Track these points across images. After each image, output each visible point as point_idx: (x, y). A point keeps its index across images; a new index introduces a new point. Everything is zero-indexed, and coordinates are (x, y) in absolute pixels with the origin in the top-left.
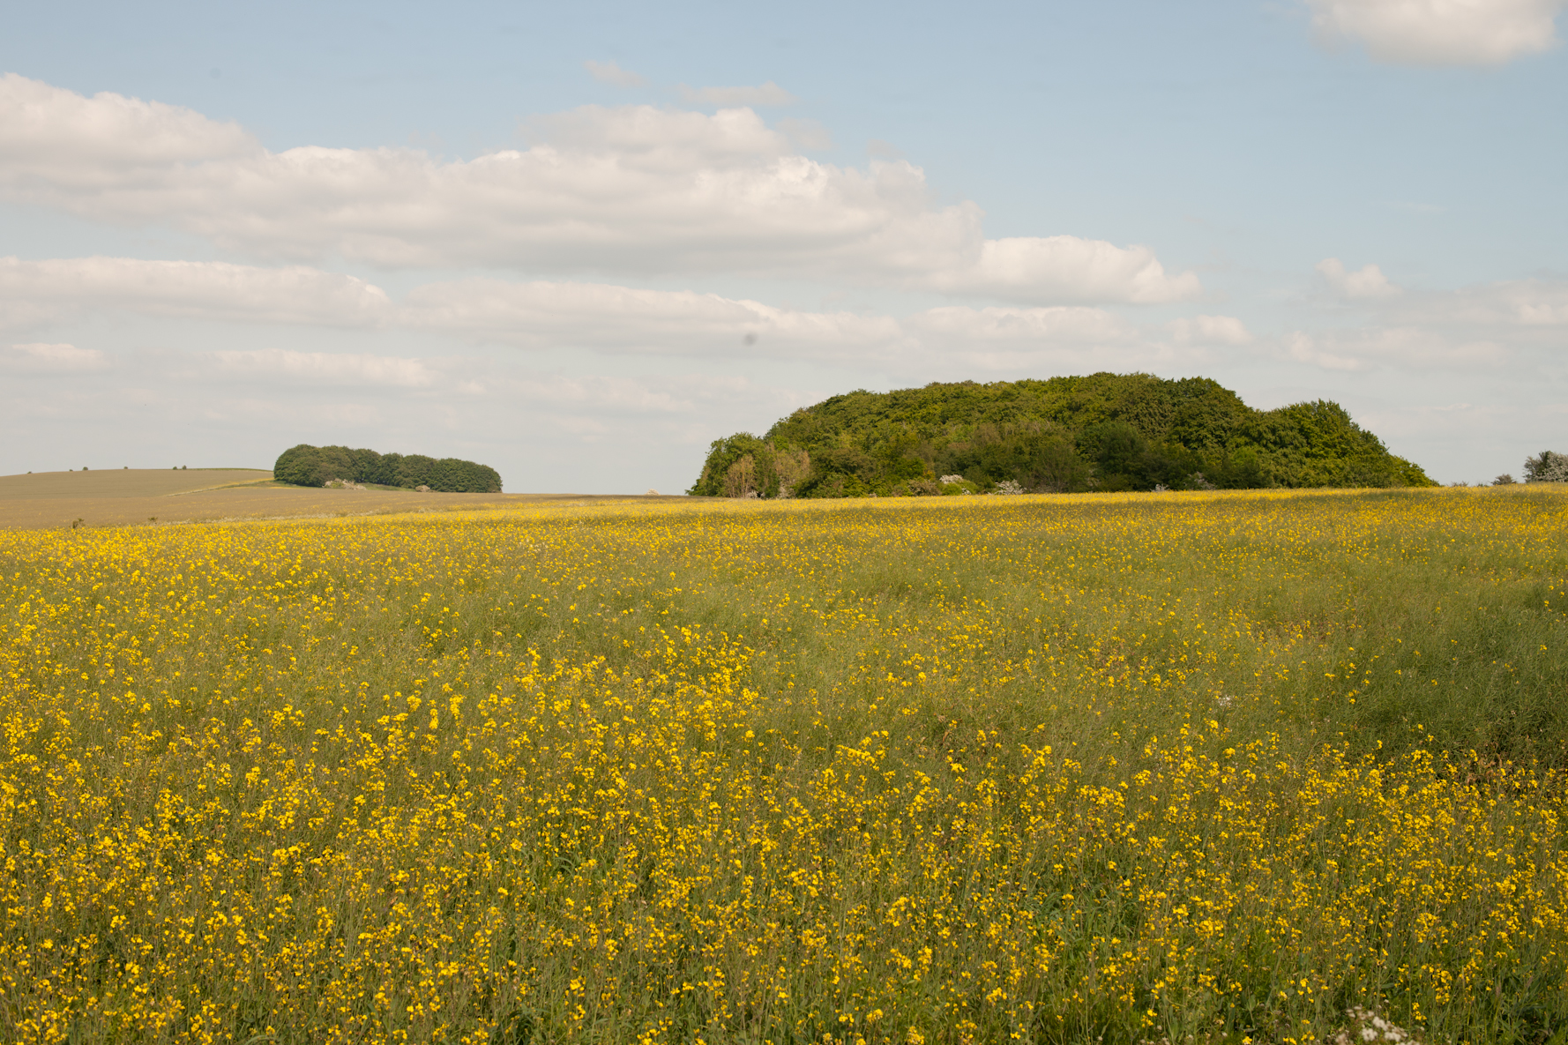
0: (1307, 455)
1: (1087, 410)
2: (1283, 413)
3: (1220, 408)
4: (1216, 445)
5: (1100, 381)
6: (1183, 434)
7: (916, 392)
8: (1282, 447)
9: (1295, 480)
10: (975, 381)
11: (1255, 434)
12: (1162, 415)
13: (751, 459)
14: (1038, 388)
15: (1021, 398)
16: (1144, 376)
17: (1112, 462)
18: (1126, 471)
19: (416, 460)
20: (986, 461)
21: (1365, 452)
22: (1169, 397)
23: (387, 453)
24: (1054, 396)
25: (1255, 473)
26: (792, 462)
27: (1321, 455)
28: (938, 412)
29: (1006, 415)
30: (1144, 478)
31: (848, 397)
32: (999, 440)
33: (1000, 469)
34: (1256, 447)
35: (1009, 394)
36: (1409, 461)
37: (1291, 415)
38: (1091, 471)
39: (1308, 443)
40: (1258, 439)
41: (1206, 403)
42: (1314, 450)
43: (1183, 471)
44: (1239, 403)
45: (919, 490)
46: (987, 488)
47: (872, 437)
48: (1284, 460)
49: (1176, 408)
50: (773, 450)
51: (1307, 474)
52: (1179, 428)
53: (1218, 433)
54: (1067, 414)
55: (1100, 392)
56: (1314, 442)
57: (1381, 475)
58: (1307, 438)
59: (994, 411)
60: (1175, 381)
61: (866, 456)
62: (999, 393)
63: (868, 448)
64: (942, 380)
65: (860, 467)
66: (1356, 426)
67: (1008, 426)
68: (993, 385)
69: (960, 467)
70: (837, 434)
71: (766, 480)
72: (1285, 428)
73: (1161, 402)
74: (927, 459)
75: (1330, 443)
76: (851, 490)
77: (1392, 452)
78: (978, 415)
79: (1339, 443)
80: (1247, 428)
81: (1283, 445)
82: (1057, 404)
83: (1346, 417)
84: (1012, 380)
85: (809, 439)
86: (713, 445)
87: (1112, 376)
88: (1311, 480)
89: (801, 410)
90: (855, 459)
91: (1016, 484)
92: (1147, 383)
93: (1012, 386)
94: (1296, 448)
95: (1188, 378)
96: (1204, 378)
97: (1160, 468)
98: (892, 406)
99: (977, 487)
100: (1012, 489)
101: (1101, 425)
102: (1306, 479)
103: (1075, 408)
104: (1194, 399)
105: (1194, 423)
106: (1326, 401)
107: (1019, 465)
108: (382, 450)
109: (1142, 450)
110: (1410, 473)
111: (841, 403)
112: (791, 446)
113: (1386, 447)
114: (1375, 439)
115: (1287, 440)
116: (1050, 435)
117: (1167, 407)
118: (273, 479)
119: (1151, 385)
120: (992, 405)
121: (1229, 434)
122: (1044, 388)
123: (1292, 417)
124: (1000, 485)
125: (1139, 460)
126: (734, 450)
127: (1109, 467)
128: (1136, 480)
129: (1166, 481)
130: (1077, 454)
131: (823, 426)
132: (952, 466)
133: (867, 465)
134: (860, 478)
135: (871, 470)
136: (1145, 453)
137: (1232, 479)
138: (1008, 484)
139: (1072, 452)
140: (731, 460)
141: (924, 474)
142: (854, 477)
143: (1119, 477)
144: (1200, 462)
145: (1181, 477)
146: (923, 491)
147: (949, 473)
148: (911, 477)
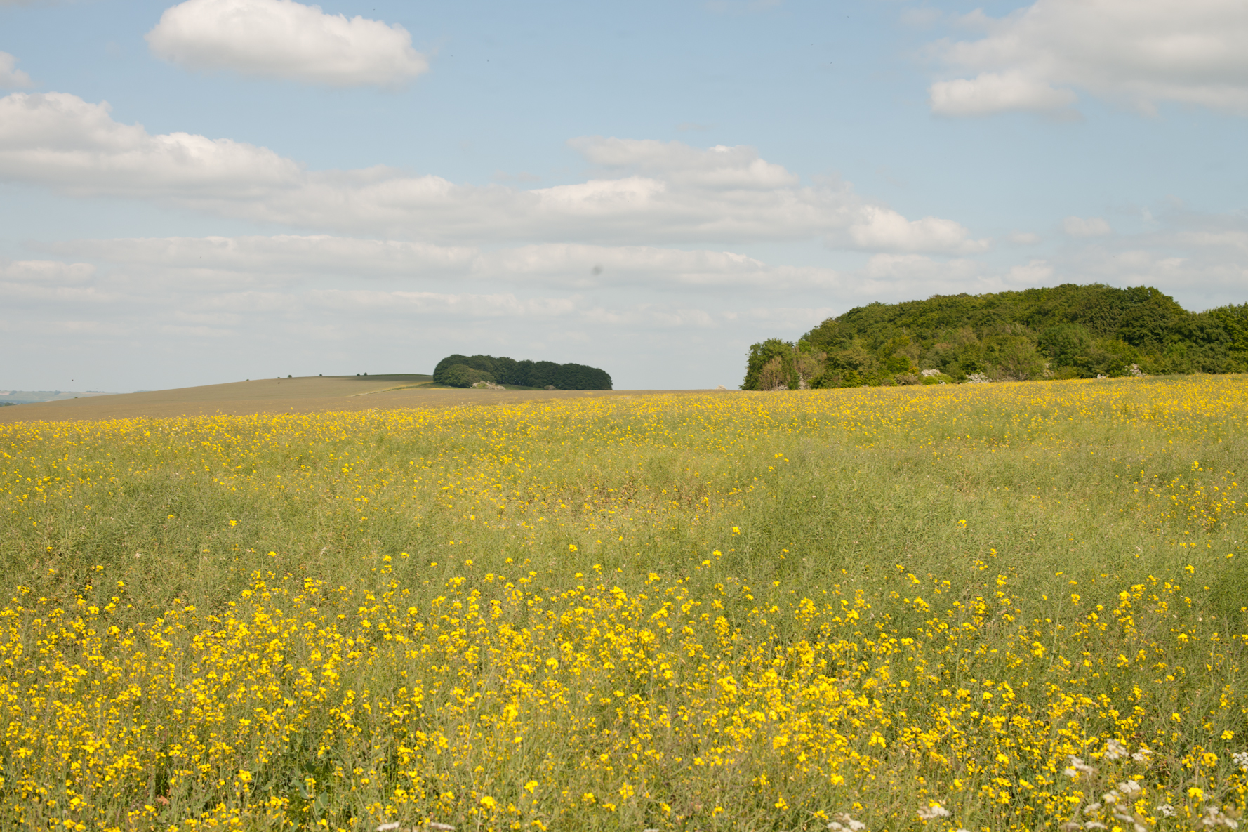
0: (1230, 349)
1: (1054, 315)
2: (1211, 314)
5: (1064, 291)
6: (1127, 333)
7: (919, 303)
8: (1209, 342)
9: (1220, 369)
10: (969, 293)
11: (1187, 332)
14: (1016, 298)
15: (1001, 305)
16: (1100, 286)
17: (1062, 356)
18: (1075, 364)
19: (544, 365)
20: (963, 358)
23: (521, 359)
24: (1027, 305)
25: (1181, 364)
26: (813, 361)
27: (1242, 348)
28: (934, 319)
30: (1090, 369)
31: (866, 308)
32: (977, 341)
33: (973, 364)
34: (1188, 342)
35: (993, 303)
39: (1232, 339)
40: (1189, 336)
41: (1148, 306)
42: (1236, 344)
43: (1122, 363)
44: (1177, 306)
45: (903, 382)
49: (1124, 312)
52: (1124, 329)
54: (1036, 318)
55: (1064, 300)
56: (1236, 338)
58: (1230, 334)
59: (979, 317)
60: (1123, 289)
62: (985, 302)
64: (942, 294)
65: (861, 364)
68: (981, 296)
69: (943, 363)
72: (1212, 327)
74: (913, 357)
80: (1180, 328)
82: (1029, 311)
84: (996, 291)
86: (753, 347)
87: (1074, 287)
88: (1233, 369)
89: (830, 320)
91: (983, 376)
92: (1101, 291)
93: (995, 296)
95: (1134, 287)
96: (1147, 286)
97: (1103, 361)
98: (900, 315)
99: (952, 379)
100: (979, 379)
102: (1227, 367)
103: (1043, 314)
104: (1140, 304)
105: (1137, 324)
111: (859, 314)
116: (1017, 336)
117: (1116, 311)
118: (432, 382)
119: (1105, 293)
120: (978, 312)
121: (1165, 332)
122: (1021, 298)
123: (1218, 317)
124: (970, 377)
125: (1087, 354)
126: (767, 352)
127: (1061, 361)
128: (1084, 372)
129: (1107, 371)
130: (1038, 351)
131: (840, 332)
132: (937, 362)
133: (867, 363)
134: (860, 373)
135: (870, 366)
136: (1091, 349)
137: (1161, 369)
138: (976, 376)
139: (1032, 349)
140: (764, 360)
141: (910, 370)
142: (855, 373)
143: (1069, 368)
144: (1135, 355)
145: (1119, 368)
146: (907, 383)
147: (931, 368)
148: (899, 370)
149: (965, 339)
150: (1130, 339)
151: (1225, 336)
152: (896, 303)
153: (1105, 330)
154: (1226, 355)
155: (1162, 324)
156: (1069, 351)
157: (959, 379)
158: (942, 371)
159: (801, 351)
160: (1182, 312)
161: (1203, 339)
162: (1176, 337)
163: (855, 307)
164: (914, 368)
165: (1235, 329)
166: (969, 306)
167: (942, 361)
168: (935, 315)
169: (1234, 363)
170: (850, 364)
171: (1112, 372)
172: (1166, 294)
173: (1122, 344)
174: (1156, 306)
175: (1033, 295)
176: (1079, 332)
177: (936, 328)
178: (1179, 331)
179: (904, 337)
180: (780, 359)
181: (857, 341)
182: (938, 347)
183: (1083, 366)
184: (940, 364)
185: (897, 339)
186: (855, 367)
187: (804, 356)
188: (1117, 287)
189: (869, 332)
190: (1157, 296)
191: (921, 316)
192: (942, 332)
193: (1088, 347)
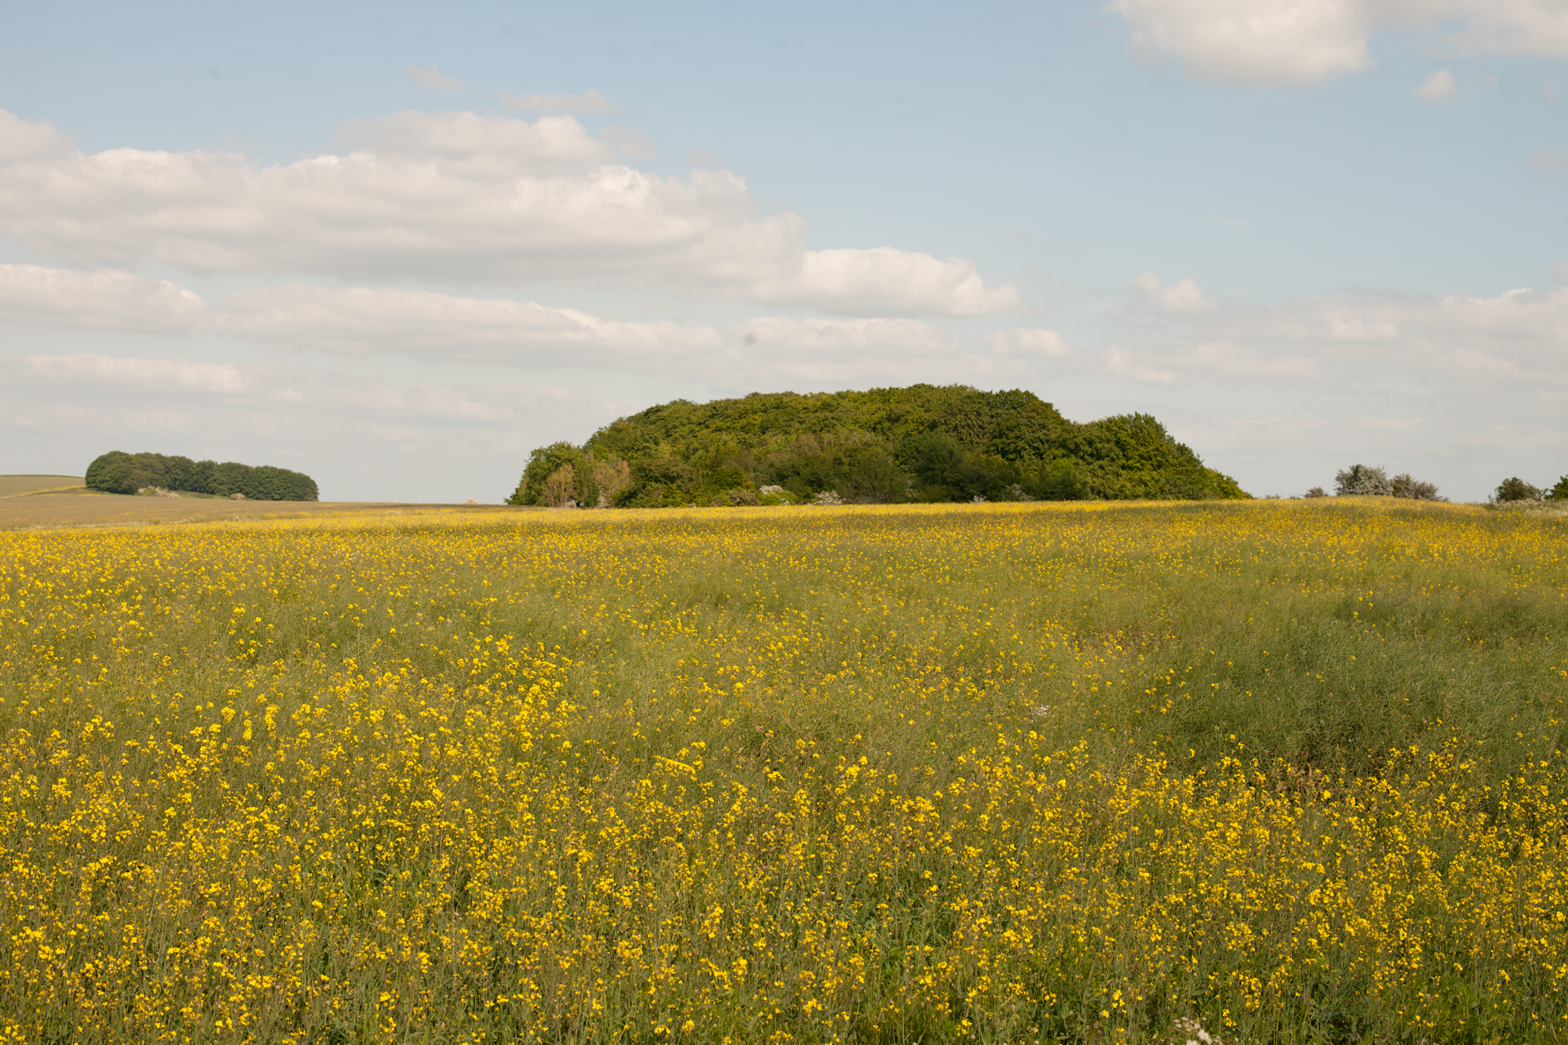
0: (1123, 467)
1: (906, 421)
2: (1100, 425)
3: (1038, 420)
4: (1033, 457)
5: (919, 392)
6: (1001, 446)
7: (736, 402)
8: (1099, 459)
9: (1111, 492)
10: (796, 392)
11: (1072, 446)
12: (980, 427)
13: (570, 468)
14: (859, 399)
15: (840, 408)
16: (963, 388)
17: (930, 473)
18: (944, 482)
19: (231, 468)
20: (805, 472)
21: (1181, 464)
22: (987, 409)
23: (201, 460)
24: (874, 407)
25: (1072, 484)
26: (612, 471)
27: (1137, 468)
28: (758, 422)
29: (826, 426)
30: (962, 489)
31: (667, 407)
32: (819, 451)
33: (820, 479)
34: (1073, 459)
35: (829, 405)
36: (1223, 474)
37: (1108, 427)
38: (910, 482)
39: (1124, 456)
40: (1075, 451)
41: (1024, 414)
42: (1130, 462)
43: (1001, 483)
44: (1056, 415)
45: (738, 500)
46: (806, 499)
47: (692, 447)
48: (1100, 473)
49: (994, 420)
50: (593, 460)
51: (1123, 486)
52: (998, 441)
53: (1035, 445)
54: (886, 425)
55: (920, 404)
56: (1130, 455)
57: (1195, 488)
58: (1123, 450)
59: (814, 421)
60: (994, 393)
61: (685, 466)
62: (819, 404)
63: (688, 458)
64: (763, 391)
65: (679, 477)
66: (1172, 439)
67: (827, 437)
68: (813, 396)
69: (780, 478)
70: (656, 444)
71: (586, 490)
72: (1101, 441)
73: (979, 414)
74: (747, 469)
75: (1146, 455)
76: (670, 500)
77: (1206, 465)
78: (797, 425)
79: (1155, 455)
80: (1064, 440)
81: (1099, 457)
82: (876, 415)
83: (1162, 430)
84: (832, 390)
85: (630, 449)
86: (533, 454)
87: (930, 388)
88: (1127, 492)
89: (621, 420)
90: (675, 469)
91: (835, 495)
92: (965, 395)
93: (832, 397)
94: (1113, 460)
95: (1007, 390)
96: (1023, 390)
97: (978, 479)
98: (713, 416)
99: (797, 498)
100: (831, 500)
101: (921, 436)
102: (1122, 491)
103: (894, 419)
104: (1012, 411)
105: (1012, 435)
106: (1142, 414)
107: (838, 475)
108: (197, 457)
109: (960, 461)
110: (1224, 485)
111: (660, 413)
112: (610, 455)
113: (1201, 459)
114: (1190, 452)
115: (1104, 452)
116: (869, 446)
117: (986, 419)
118: (84, 486)
119: (969, 397)
120: (812, 415)
121: (1046, 446)
122: (864, 399)
123: (1108, 429)
124: (820, 496)
125: (958, 470)
127: (926, 478)
128: (958, 494)
129: (986, 493)
130: (897, 466)
131: (639, 435)
132: (775, 476)
133: (687, 475)
134: (681, 488)
135: (691, 480)
136: (963, 464)
137: (1050, 491)
138: (827, 494)
139: (891, 463)
141: (745, 485)
142: (674, 486)
143: (937, 488)
144: (1017, 473)
145: (1000, 489)
146: (743, 502)
147: (769, 483)
148: (732, 488)
149: (807, 449)
150: (1004, 453)
152: (706, 401)
153: (972, 442)
155: (1042, 437)
156: (937, 466)
157: (805, 497)
158: (782, 487)
160: (1063, 422)
161: (1091, 455)
162: (1060, 452)
163: (652, 405)
164: (748, 483)
165: (1129, 444)
166: (799, 407)
171: (989, 493)
172: (1045, 401)
174: (1033, 414)
175: (881, 396)
177: (763, 433)
179: (731, 446)
182: (772, 457)
185: (722, 448)
186: (673, 480)
189: (676, 436)
190: (1036, 403)
191: (740, 418)
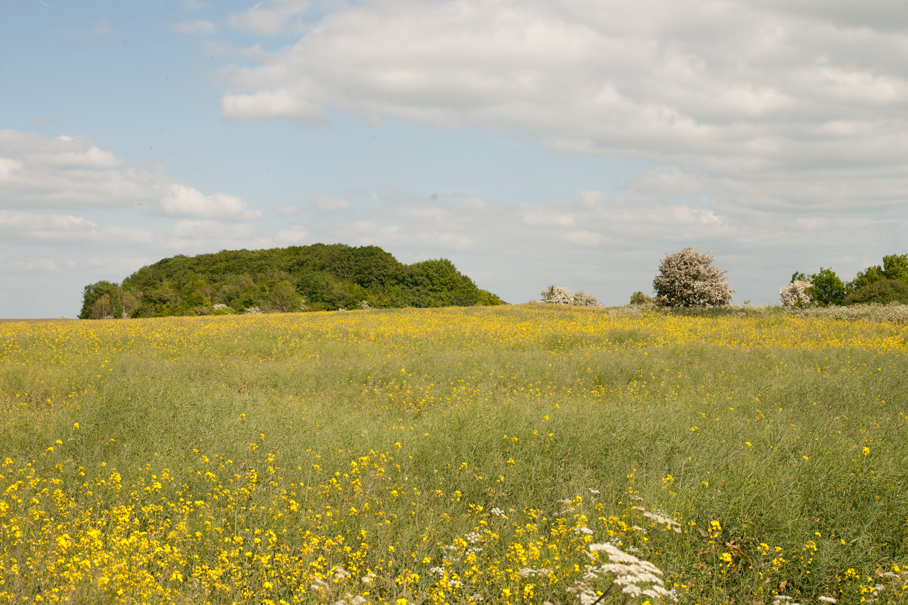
0: (431, 290)
2: (418, 265)
3: (382, 263)
4: (378, 285)
5: (316, 248)
6: (360, 278)
7: (212, 256)
10: (248, 249)
11: (401, 279)
12: (349, 268)
14: (282, 252)
15: (271, 258)
16: (340, 245)
17: (313, 296)
18: (323, 300)
20: (243, 295)
21: (464, 288)
22: (353, 257)
24: (290, 257)
25: (398, 300)
27: (439, 290)
28: (222, 267)
30: (334, 304)
31: (172, 259)
32: (252, 283)
34: (402, 285)
35: (265, 256)
36: (492, 293)
38: (303, 301)
39: (431, 283)
40: (403, 281)
41: (374, 260)
42: (435, 287)
43: (356, 300)
44: (393, 260)
45: (200, 313)
48: (417, 294)
49: (358, 263)
51: (430, 301)
52: (358, 276)
53: (380, 278)
54: (296, 267)
55: (314, 255)
56: (435, 282)
57: (472, 301)
58: (430, 280)
60: (357, 248)
61: (173, 294)
62: (259, 255)
66: (459, 273)
67: (260, 275)
68: (257, 251)
69: (229, 300)
70: (161, 281)
72: (418, 275)
73: (348, 260)
74: (207, 295)
75: (444, 283)
76: (160, 313)
77: (480, 288)
78: (245, 269)
79: (449, 283)
80: (396, 275)
81: (417, 285)
82: (291, 262)
83: (454, 268)
84: (268, 248)
85: (144, 284)
87: (323, 246)
88: (432, 303)
90: (166, 295)
91: (258, 309)
92: (342, 249)
93: (267, 251)
95: (365, 246)
96: (374, 246)
97: (343, 298)
98: (198, 264)
99: (235, 311)
100: (255, 311)
102: (429, 304)
103: (301, 264)
104: (368, 258)
105: (366, 272)
106: (443, 259)
110: (491, 298)
111: (168, 263)
113: (476, 284)
114: (470, 280)
115: (419, 282)
117: (352, 263)
120: (254, 263)
121: (386, 278)
122: (285, 253)
123: (423, 268)
124: (249, 310)
125: (332, 294)
126: (99, 291)
127: (313, 298)
128: (330, 306)
129: (346, 306)
130: (297, 291)
131: (153, 276)
132: (224, 299)
133: (173, 299)
134: (168, 307)
135: (176, 302)
136: (335, 290)
137: (383, 304)
138: (253, 309)
139: (293, 290)
140: (97, 297)
141: (204, 304)
142: (164, 306)
143: (319, 304)
144: (365, 294)
145: (354, 303)
146: (202, 314)
147: (221, 303)
148: (196, 305)
149: (244, 282)
150: (361, 283)
151: (427, 282)
152: (193, 255)
153: (344, 277)
154: (427, 295)
155: (384, 273)
156: (318, 291)
157: (240, 311)
158: (228, 305)
159: (124, 290)
160: (398, 264)
161: (412, 283)
162: (394, 282)
163: (164, 258)
164: (208, 303)
165: (434, 277)
166: (248, 258)
167: (228, 298)
168: (224, 265)
169: (433, 300)
170: (160, 300)
171: (349, 306)
172: (387, 251)
173: (357, 287)
174: (380, 260)
175: (294, 250)
176: (326, 278)
177: (224, 274)
178: (396, 278)
179: (200, 281)
180: (108, 296)
181: (166, 283)
182: (225, 287)
183: (329, 302)
184: (227, 300)
185: (195, 283)
186: (164, 302)
187: (126, 294)
188: (353, 246)
189: (175, 276)
190: (382, 253)
191: (213, 265)
192: (229, 276)
193: (332, 288)
